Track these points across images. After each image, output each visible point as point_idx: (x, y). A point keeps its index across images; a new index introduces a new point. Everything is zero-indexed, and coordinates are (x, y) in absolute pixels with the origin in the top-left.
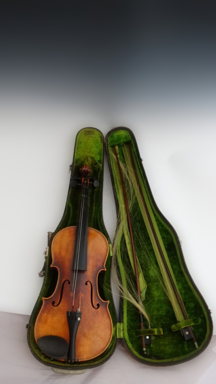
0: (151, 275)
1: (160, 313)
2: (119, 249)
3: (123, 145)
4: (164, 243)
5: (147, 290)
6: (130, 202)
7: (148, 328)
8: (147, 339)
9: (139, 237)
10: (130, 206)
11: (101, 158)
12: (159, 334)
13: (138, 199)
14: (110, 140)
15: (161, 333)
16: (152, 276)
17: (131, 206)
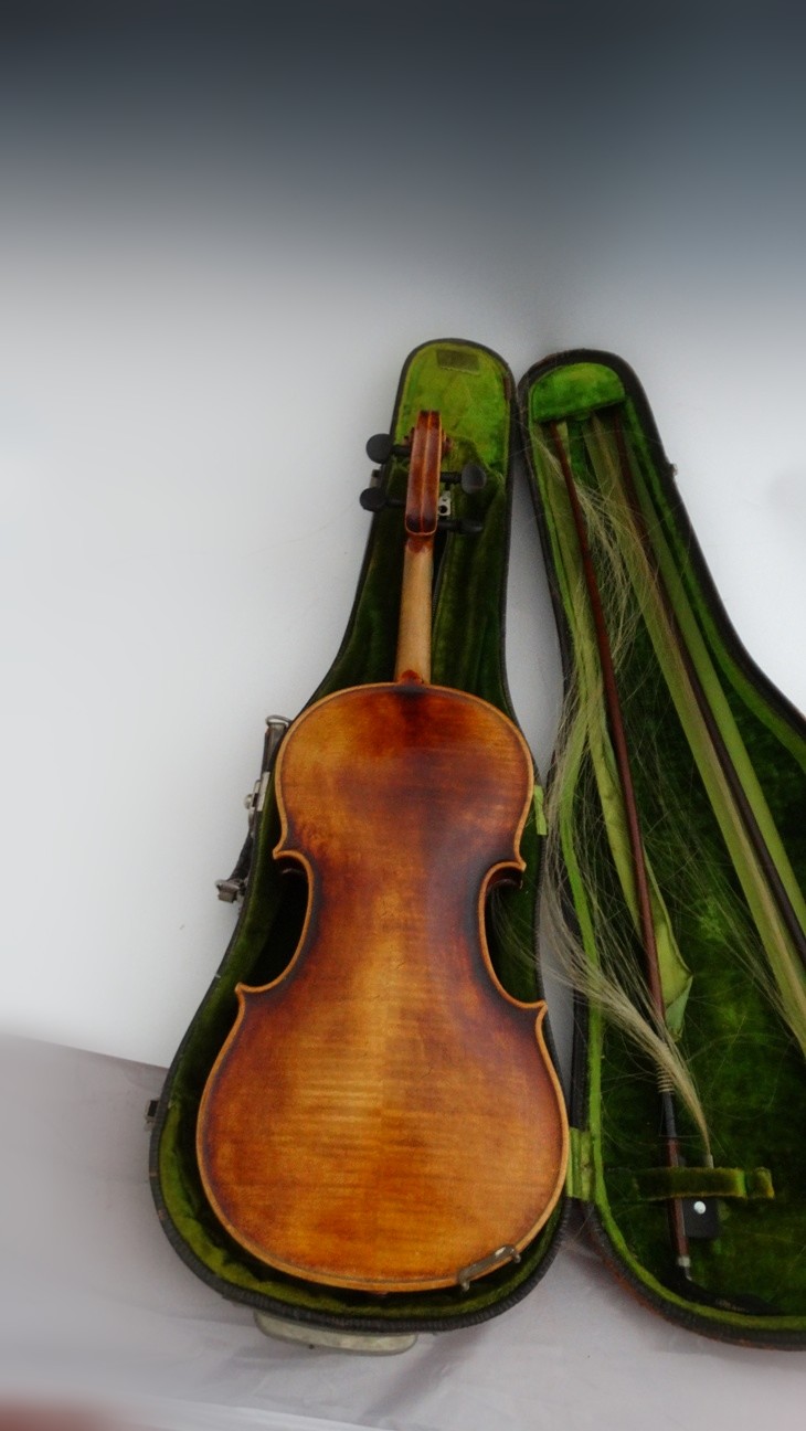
0: (709, 936)
1: (753, 1102)
2: (567, 814)
3: (590, 422)
4: (768, 800)
5: (691, 994)
6: (616, 635)
7: (700, 1162)
8: (695, 1213)
9: (655, 776)
10: (617, 649)
11: (502, 457)
12: (755, 1197)
13: (648, 623)
14: (536, 395)
15: (764, 1191)
16: (714, 942)
17: (621, 650)
